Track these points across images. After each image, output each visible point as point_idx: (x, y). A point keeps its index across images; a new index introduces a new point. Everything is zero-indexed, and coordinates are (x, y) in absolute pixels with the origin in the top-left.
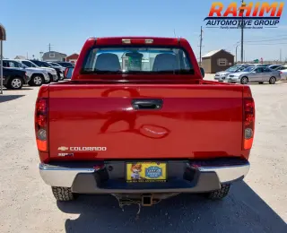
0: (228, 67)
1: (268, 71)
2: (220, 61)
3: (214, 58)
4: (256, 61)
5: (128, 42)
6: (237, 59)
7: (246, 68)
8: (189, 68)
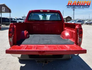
0: (70, 21)
1: (81, 21)
2: (68, 19)
3: (67, 18)
4: (77, 19)
5: (42, 11)
6: (72, 19)
7: (75, 21)
8: (60, 20)
